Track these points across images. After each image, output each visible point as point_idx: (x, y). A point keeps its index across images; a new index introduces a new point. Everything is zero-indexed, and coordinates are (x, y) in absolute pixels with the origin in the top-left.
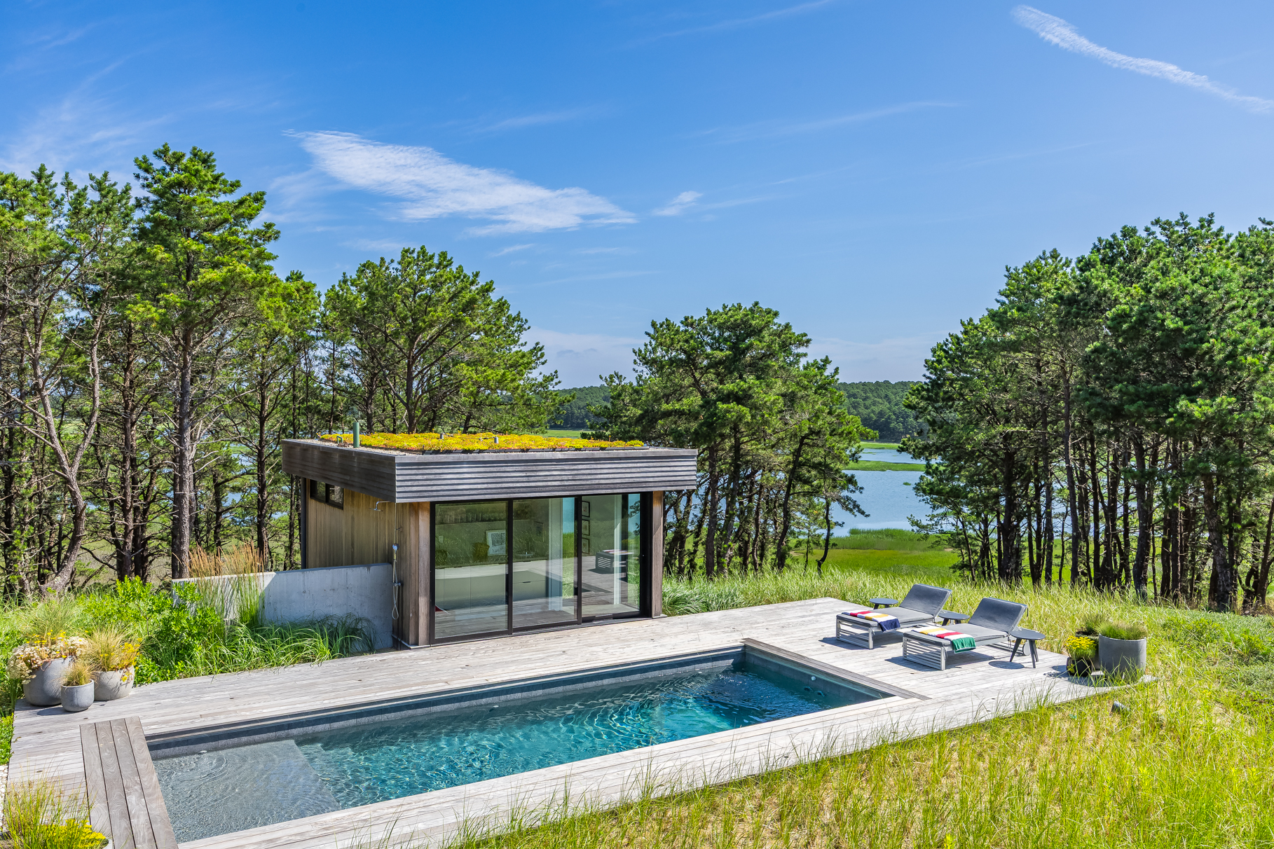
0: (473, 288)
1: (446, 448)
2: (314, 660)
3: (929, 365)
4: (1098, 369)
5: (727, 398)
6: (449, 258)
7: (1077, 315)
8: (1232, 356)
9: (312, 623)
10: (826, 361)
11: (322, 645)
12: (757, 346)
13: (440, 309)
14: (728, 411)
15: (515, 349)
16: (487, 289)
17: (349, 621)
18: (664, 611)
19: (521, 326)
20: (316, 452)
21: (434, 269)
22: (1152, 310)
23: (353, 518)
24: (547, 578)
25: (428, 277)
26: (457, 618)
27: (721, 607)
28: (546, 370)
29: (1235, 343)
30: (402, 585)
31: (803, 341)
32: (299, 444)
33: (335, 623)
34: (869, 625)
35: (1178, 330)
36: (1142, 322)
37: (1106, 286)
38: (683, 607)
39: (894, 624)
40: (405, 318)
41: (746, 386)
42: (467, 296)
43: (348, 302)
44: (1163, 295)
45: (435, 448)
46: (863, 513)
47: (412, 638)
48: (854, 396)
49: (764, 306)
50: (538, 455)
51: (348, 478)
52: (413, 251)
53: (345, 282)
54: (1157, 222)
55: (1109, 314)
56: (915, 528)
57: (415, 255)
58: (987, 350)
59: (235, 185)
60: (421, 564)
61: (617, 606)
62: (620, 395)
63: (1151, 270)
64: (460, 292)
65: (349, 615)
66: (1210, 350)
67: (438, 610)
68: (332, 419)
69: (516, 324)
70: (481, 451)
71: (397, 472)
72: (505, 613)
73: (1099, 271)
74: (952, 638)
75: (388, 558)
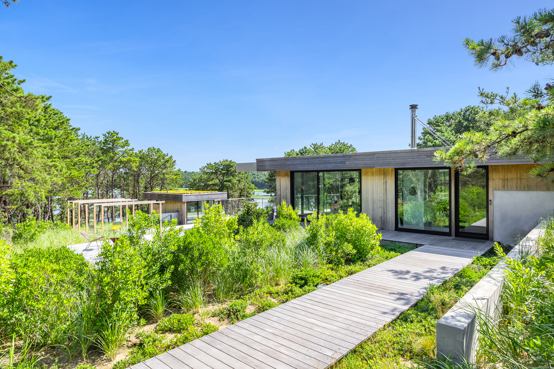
5: (227, 181)
6: (160, 150)
12: (232, 170)
14: (226, 184)
16: (171, 158)
30: (181, 215)
32: (149, 193)
41: (230, 179)
47: (184, 223)
49: (233, 161)
51: (168, 198)
59: (122, 139)
60: (185, 212)
71: (183, 197)
75: (177, 211)
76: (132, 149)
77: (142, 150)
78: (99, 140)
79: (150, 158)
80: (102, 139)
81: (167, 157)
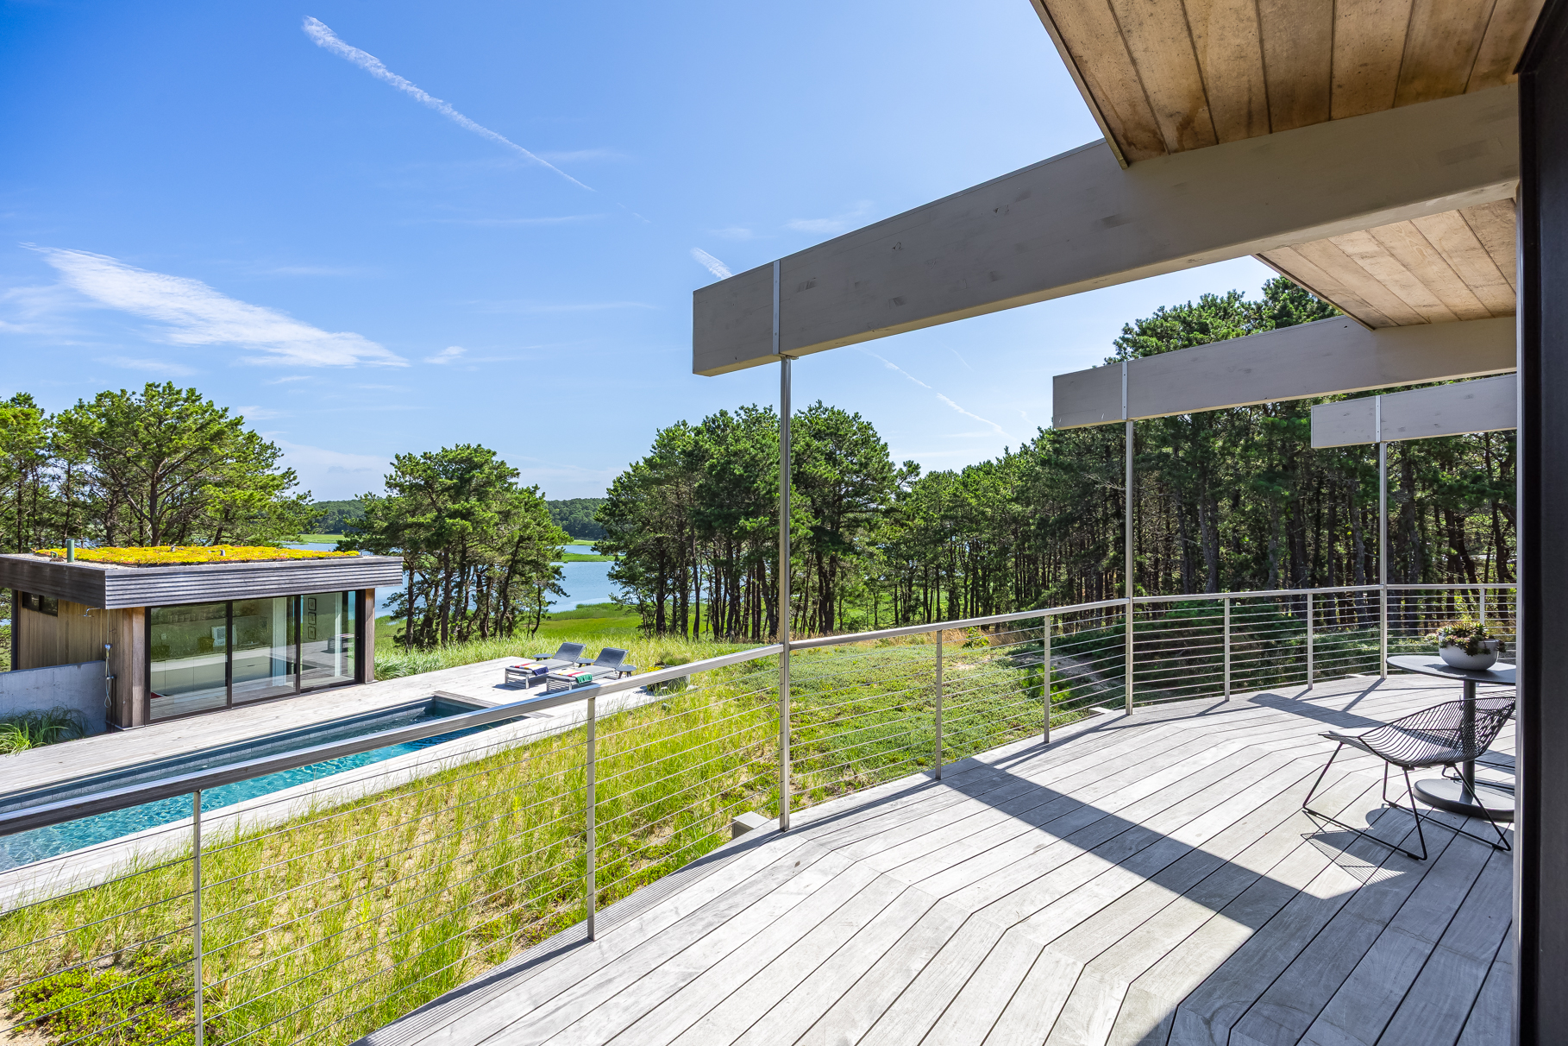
0: (222, 421)
1: (164, 561)
2: (10, 752)
5: (454, 515)
6: (197, 394)
7: (692, 463)
8: (769, 492)
9: (11, 720)
10: (536, 488)
11: (21, 737)
12: (478, 476)
13: (185, 437)
14: (453, 525)
15: (268, 472)
16: (236, 423)
17: (55, 713)
18: (376, 678)
19: (274, 454)
20: (26, 567)
21: (181, 403)
22: (729, 462)
23: (67, 624)
24: (271, 659)
25: (175, 409)
26: (175, 701)
27: (425, 671)
28: (300, 490)
29: (771, 484)
30: (116, 677)
31: (515, 473)
32: (8, 559)
33: (40, 717)
34: (526, 673)
35: (741, 475)
36: (724, 470)
37: (707, 446)
38: (392, 673)
39: (544, 670)
40: (149, 443)
41: (468, 506)
42: (215, 428)
43: (83, 427)
44: (735, 454)
45: (153, 561)
46: (565, 594)
47: (125, 721)
48: (587, 508)
49: (485, 447)
50: (256, 565)
51: (59, 589)
52: (159, 386)
53: (81, 407)
54: (742, 408)
55: (707, 464)
56: (614, 602)
57: (160, 389)
58: (647, 483)
60: (135, 659)
61: (338, 676)
62: (373, 510)
64: (208, 424)
65: (57, 709)
66: (758, 489)
67: (155, 696)
68: (69, 531)
69: (269, 451)
70: (200, 563)
71: (107, 583)
72: (225, 693)
73: (705, 436)
74: (577, 676)
75: (102, 656)
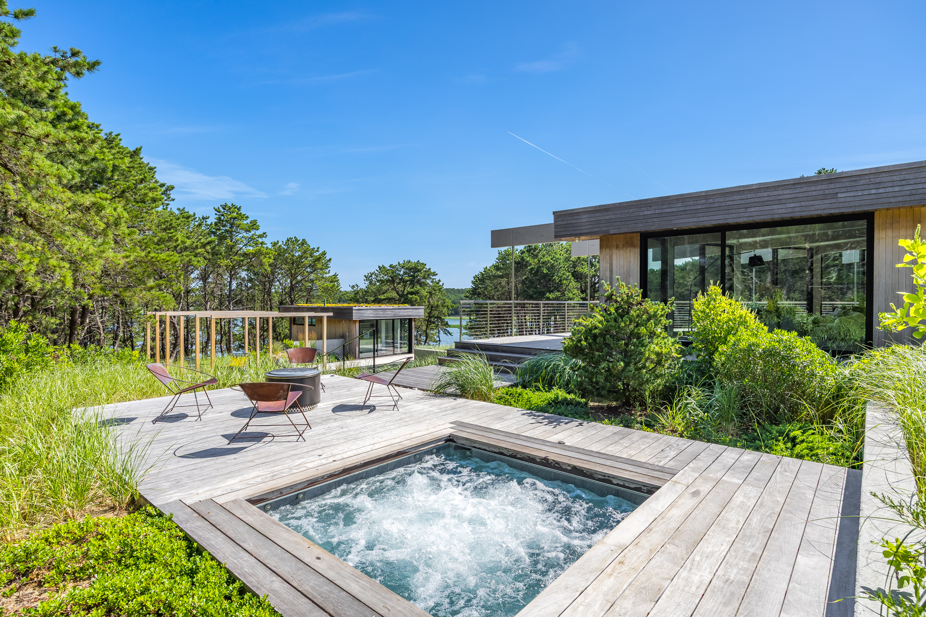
3: (473, 283)
4: (526, 284)
5: (412, 293)
7: (520, 268)
8: (560, 281)
10: (441, 281)
12: (420, 276)
14: (412, 298)
16: (323, 254)
22: (540, 267)
29: (561, 277)
31: (435, 274)
35: (547, 273)
36: (538, 271)
37: (528, 259)
44: (543, 263)
49: (422, 262)
55: (529, 268)
58: (492, 278)
59: (247, 217)
63: (540, 256)
66: (555, 279)
71: (354, 312)
73: (526, 254)
75: (343, 337)
76: (264, 235)
77: (278, 242)
78: (209, 222)
79: (289, 253)
80: (212, 220)
81: (317, 254)
